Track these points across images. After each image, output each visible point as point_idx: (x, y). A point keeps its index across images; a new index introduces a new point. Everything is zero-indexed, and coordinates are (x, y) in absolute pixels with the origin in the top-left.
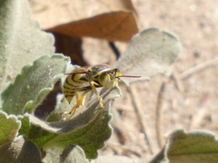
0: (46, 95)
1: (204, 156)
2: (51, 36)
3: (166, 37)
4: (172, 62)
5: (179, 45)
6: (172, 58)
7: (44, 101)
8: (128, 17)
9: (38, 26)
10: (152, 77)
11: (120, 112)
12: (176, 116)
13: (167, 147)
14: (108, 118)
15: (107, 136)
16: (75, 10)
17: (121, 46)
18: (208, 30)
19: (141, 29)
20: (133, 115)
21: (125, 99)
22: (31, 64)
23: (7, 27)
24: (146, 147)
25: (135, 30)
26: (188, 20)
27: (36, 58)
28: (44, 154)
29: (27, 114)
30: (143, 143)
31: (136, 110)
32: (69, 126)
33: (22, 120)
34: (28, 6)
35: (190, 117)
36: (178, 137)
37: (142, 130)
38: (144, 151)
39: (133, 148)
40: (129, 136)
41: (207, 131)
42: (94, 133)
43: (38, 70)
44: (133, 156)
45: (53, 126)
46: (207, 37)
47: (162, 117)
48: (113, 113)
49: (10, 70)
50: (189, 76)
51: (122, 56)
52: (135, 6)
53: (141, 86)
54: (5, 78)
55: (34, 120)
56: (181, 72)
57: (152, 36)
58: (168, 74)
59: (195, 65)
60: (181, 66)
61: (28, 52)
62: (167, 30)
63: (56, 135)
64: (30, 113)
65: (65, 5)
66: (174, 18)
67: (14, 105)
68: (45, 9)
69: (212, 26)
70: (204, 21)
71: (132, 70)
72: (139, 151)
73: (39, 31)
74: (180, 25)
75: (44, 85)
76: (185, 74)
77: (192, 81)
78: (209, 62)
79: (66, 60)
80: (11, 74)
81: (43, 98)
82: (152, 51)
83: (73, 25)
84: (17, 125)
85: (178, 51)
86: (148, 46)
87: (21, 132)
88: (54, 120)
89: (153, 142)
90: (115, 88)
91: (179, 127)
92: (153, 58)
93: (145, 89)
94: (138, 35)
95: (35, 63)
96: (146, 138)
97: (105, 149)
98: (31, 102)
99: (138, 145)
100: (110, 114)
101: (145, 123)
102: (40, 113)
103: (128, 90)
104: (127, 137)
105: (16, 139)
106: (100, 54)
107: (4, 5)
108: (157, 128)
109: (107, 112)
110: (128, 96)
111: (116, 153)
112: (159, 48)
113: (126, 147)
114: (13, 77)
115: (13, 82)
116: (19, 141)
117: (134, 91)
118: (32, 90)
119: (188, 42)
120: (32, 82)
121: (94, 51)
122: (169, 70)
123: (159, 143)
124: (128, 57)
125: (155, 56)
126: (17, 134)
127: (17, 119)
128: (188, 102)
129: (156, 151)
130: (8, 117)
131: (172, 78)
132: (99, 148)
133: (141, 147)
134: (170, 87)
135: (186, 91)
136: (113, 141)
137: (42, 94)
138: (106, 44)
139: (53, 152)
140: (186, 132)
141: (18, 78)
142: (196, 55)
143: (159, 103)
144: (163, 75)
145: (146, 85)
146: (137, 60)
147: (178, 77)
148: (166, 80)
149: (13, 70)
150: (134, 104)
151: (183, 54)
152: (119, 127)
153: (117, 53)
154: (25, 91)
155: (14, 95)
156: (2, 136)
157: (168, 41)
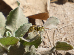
1: (64, 48)
2: (28, 18)
3: (56, 19)
5: (59, 21)
6: (57, 24)
9: (24, 16)
10: (52, 29)
11: (44, 37)
12: (58, 38)
14: (41, 38)
15: (41, 43)
16: (34, 12)
17: (45, 21)
18: (66, 17)
19: (50, 17)
20: (47, 38)
21: (45, 34)
22: (22, 25)
25: (48, 17)
26: (61, 15)
27: (24, 24)
28: (25, 47)
29: (21, 37)
30: (50, 45)
31: (48, 37)
32: (31, 40)
33: (20, 39)
34: (22, 11)
35: (62, 39)
36: (58, 43)
37: (49, 42)
38: (50, 47)
39: (47, 46)
41: (65, 42)
42: (37, 42)
43: (24, 27)
44: (47, 48)
46: (66, 19)
47: (54, 38)
50: (61, 28)
51: (45, 24)
52: (48, 11)
54: (16, 29)
55: (23, 39)
57: (52, 19)
58: (56, 28)
59: (63, 26)
60: (59, 26)
61: (22, 22)
62: (56, 17)
63: (28, 42)
65: (31, 11)
66: (58, 14)
68: (26, 12)
69: (67, 16)
70: (65, 15)
72: (49, 47)
73: (24, 17)
74: (59, 16)
75: (25, 30)
76: (60, 28)
77: (62, 30)
78: (66, 25)
79: (31, 24)
80: (17, 28)
81: (25, 34)
82: (52, 22)
83: (33, 16)
86: (51, 21)
88: (28, 39)
89: (52, 45)
90: (43, 31)
91: (58, 41)
93: (50, 32)
95: (23, 25)
97: (40, 46)
98: (22, 34)
102: (24, 37)
103: (46, 32)
105: (18, 43)
106: (39, 23)
108: (53, 41)
110: (46, 33)
111: (43, 47)
113: (45, 46)
115: (18, 30)
117: (48, 32)
118: (22, 32)
119: (61, 20)
120: (22, 29)
121: (38, 22)
122: (56, 27)
123: (53, 45)
127: (19, 38)
128: (61, 35)
129: (53, 47)
130: (16, 38)
131: (57, 29)
132: (38, 46)
134: (56, 31)
135: (60, 32)
136: (42, 44)
138: (41, 20)
139: (27, 47)
140: (60, 42)
141: (19, 29)
142: (63, 23)
143: (54, 35)
144: (55, 28)
145: (51, 31)
146: (48, 24)
147: (58, 29)
148: (55, 29)
149: (18, 27)
150: (47, 35)
151: (60, 23)
152: (44, 41)
153: (44, 23)
154: (21, 32)
155: (18, 33)
156: (15, 42)
157: (56, 20)
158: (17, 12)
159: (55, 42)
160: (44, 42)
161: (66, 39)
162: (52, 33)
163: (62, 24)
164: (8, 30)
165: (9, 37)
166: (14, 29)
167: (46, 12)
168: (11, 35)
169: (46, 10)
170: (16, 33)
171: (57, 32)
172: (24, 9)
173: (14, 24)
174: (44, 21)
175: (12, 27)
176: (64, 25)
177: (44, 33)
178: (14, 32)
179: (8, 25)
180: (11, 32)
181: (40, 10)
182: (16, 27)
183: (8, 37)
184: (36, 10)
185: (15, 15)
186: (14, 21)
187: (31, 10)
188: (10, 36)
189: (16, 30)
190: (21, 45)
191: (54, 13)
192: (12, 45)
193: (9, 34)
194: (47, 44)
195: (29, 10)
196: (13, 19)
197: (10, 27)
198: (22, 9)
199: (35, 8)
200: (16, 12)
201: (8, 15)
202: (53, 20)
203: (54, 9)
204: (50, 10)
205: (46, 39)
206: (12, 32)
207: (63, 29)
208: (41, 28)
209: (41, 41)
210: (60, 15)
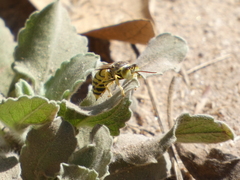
0: (80, 85)
1: (205, 135)
2: (86, 39)
3: (177, 41)
4: (180, 61)
5: (186, 47)
6: (181, 57)
7: (79, 90)
8: (147, 24)
9: (75, 30)
10: (164, 72)
11: (139, 100)
12: (183, 104)
14: (128, 104)
15: (127, 118)
16: (105, 19)
17: (141, 47)
18: (210, 35)
19: (157, 34)
20: (150, 102)
21: (143, 90)
22: (69, 61)
23: (50, 31)
24: (159, 128)
25: (153, 35)
26: (195, 27)
27: (73, 56)
28: (77, 132)
29: (64, 100)
30: (157, 124)
31: (152, 99)
32: (97, 109)
33: (60, 105)
34: (67, 15)
35: (195, 105)
36: (184, 119)
37: (156, 115)
38: (157, 131)
39: (149, 129)
40: (146, 119)
41: (207, 115)
42: (117, 115)
43: (73, 66)
44: (149, 135)
45: (85, 109)
46: (208, 41)
47: (172, 104)
48: (133, 100)
49: (52, 65)
50: (195, 72)
51: (141, 55)
52: (153, 16)
53: (156, 80)
54: (48, 72)
55: (69, 105)
56: (188, 69)
58: (177, 70)
59: (199, 64)
60: (186, 63)
61: (67, 51)
62: (177, 36)
64: (67, 99)
65: (97, 15)
66: (183, 26)
67: (55, 93)
68: (81, 18)
69: (214, 33)
70: (207, 29)
71: (148, 66)
72: (153, 131)
73: (75, 34)
74: (188, 32)
75: (78, 78)
76: (191, 70)
77: (197, 76)
78: (210, 62)
79: (97, 57)
80: (52, 68)
81: (77, 88)
83: (103, 30)
84: (56, 108)
85: (186, 52)
86: (162, 47)
87: (59, 114)
88: (85, 106)
89: (165, 124)
90: (134, 80)
91: (185, 112)
93: (159, 82)
94: (154, 38)
95: (72, 60)
96: (159, 120)
97: (126, 129)
98: (68, 90)
99: (153, 126)
100: (130, 100)
101: (158, 109)
102: (74, 100)
103: (146, 83)
104: (144, 120)
105: (55, 119)
106: (124, 54)
107: (48, 14)
108: (168, 112)
109: (128, 99)
110: (145, 87)
111: (135, 132)
113: (142, 128)
114: (54, 71)
115: (53, 75)
116: (57, 121)
117: (150, 84)
118: (69, 81)
119: (194, 46)
120: (69, 74)
121: (119, 51)
122: (178, 67)
123: (169, 125)
126: (56, 115)
127: (56, 104)
128: (193, 93)
129: (167, 131)
130: (49, 102)
131: (180, 73)
133: (155, 128)
134: (178, 80)
135: (192, 84)
136: (132, 122)
137: (77, 85)
138: (129, 46)
139: (84, 131)
140: (191, 115)
141: (58, 72)
142: (200, 56)
143: (170, 93)
144: (173, 70)
145: (160, 79)
146: (153, 58)
147: (185, 73)
148: (176, 75)
149: (54, 66)
150: (150, 94)
151: (189, 55)
152: (138, 112)
153: (137, 53)
154: (63, 82)
155: (55, 85)
156: (44, 116)
157: (178, 44)
158: (50, 17)
159: (175, 117)
160: (138, 117)
161: (209, 106)
162: (165, 88)
163: (196, 57)
164: (24, 77)
165: (26, 98)
166: (43, 75)
167: (144, 19)
168: (32, 94)
169: (146, 11)
170: (48, 85)
171: (182, 85)
172: (74, 9)
174: (138, 46)
175: (37, 66)
176: (202, 60)
177: (139, 86)
178: (42, 84)
179: (24, 61)
180: (31, 82)
181: (124, 11)
182: (49, 66)
183: (24, 98)
184: (112, 10)
185: (45, 28)
186: (40, 45)
187: (98, 11)
188: (30, 97)
189: (48, 77)
190: (65, 125)
191: (171, 21)
192: (36, 123)
193: (25, 91)
194: (150, 121)
195: (91, 10)
196: (37, 41)
197: (29, 65)
198: (69, 9)
199: (109, 6)
200: (46, 17)
201: (23, 26)
202: (166, 43)
203: (171, 9)
204: (159, 10)
205: (144, 106)
206: (37, 84)
207: (199, 72)
208: (129, 72)
209: (130, 114)
210: (191, 28)
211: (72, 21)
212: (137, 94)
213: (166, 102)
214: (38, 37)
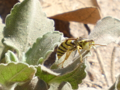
0: (50, 54)
2: (53, 21)
3: (116, 22)
7: (49, 58)
8: (95, 10)
9: (45, 15)
10: (108, 44)
11: (91, 63)
13: (117, 83)
16: (65, 6)
17: (91, 26)
19: (102, 17)
20: (98, 65)
21: (93, 56)
22: (42, 37)
23: (28, 16)
24: (105, 83)
27: (44, 33)
29: (40, 65)
30: (103, 80)
31: (100, 62)
33: (37, 68)
37: (103, 73)
38: (104, 85)
39: (98, 83)
40: (96, 77)
43: (45, 40)
44: (98, 88)
45: (54, 71)
47: (114, 66)
48: (87, 64)
49: (30, 40)
52: (99, 4)
53: (102, 48)
54: (27, 45)
55: (43, 68)
57: (108, 21)
58: (117, 42)
61: (40, 30)
63: (55, 76)
64: (41, 64)
65: (60, 4)
67: (33, 60)
72: (101, 85)
73: (46, 18)
75: (49, 49)
79: (61, 34)
80: (30, 42)
81: (48, 56)
83: (65, 15)
84: (34, 71)
86: (106, 26)
87: (36, 75)
88: (54, 68)
89: (109, 80)
92: (109, 33)
93: (105, 50)
94: (100, 20)
95: (44, 36)
96: (105, 77)
98: (42, 58)
99: (100, 81)
100: (86, 65)
101: (105, 69)
103: (95, 51)
104: (95, 77)
105: (33, 78)
106: (79, 30)
107: (27, 4)
108: (111, 72)
109: (84, 64)
110: (95, 54)
111: (88, 86)
112: (112, 28)
113: (93, 82)
114: (32, 44)
115: (31, 47)
116: (35, 80)
118: (42, 51)
120: (42, 47)
121: (76, 29)
123: (112, 80)
124: (95, 33)
125: (110, 32)
126: (34, 75)
127: (34, 67)
129: (111, 85)
130: (29, 67)
132: (79, 83)
133: (102, 83)
136: (87, 79)
137: (48, 54)
138: (82, 25)
139: (54, 86)
141: (35, 44)
143: (112, 59)
144: (114, 43)
148: (116, 45)
149: (31, 40)
150: (98, 59)
152: (90, 71)
154: (38, 52)
155: (33, 54)
156: (26, 77)
160: (90, 75)
162: (109, 55)
164: (10, 48)
165: (13, 64)
170: (28, 54)
173: (24, 34)
175: (20, 41)
178: (24, 53)
179: (10, 37)
180: (15, 52)
182: (28, 41)
183: (11, 63)
185: (25, 14)
186: (21, 26)
188: (16, 63)
189: (28, 48)
190: (41, 82)
191: (112, 7)
192: (20, 81)
193: (12, 58)
194: (98, 77)
196: (19, 23)
200: (25, 7)
205: (94, 67)
206: (20, 54)
211: (43, 8)
212: (90, 59)
213: (110, 64)
214: (20, 20)
